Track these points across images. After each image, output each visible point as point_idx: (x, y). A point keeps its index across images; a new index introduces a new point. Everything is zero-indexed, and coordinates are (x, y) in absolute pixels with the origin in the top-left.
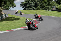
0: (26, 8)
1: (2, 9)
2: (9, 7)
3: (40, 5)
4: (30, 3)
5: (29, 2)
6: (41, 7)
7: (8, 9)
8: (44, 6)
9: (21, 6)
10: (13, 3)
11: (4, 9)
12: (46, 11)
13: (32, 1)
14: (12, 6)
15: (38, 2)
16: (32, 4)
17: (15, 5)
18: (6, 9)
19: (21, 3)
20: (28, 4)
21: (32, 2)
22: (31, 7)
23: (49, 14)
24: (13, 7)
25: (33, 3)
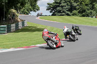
0: (56, 12)
1: (18, 13)
2: (29, 10)
3: (78, 9)
4: (63, 4)
5: (60, 3)
6: (79, 12)
7: (27, 14)
8: (85, 10)
9: (48, 9)
10: (35, 4)
11: (20, 14)
12: (88, 18)
13: (66, 2)
14: (34, 9)
15: (75, 4)
16: (65, 6)
17: (39, 8)
18: (24, 13)
19: (48, 4)
20: (59, 6)
21: (65, 4)
22: (63, 11)
23: (92, 23)
24: (35, 11)
25: (67, 5)
